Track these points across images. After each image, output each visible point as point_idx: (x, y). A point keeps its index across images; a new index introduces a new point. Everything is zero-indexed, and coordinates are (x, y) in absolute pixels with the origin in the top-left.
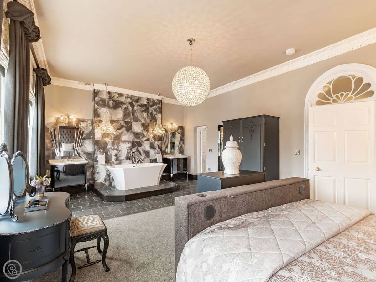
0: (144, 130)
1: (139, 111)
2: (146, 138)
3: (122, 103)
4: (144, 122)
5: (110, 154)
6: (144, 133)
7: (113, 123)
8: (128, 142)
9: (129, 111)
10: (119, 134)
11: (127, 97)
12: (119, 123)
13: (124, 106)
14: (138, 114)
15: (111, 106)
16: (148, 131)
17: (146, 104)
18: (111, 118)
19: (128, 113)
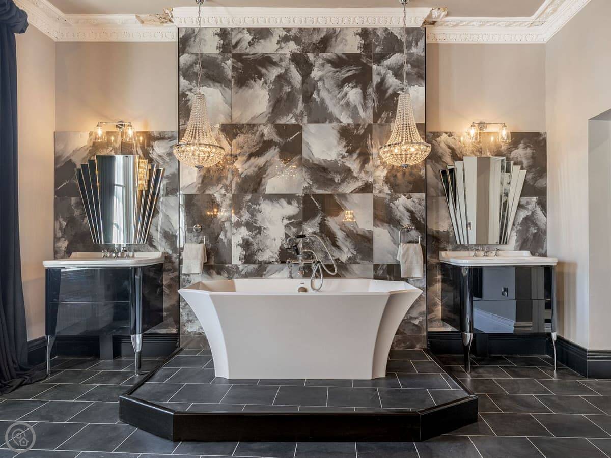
0: (351, 152)
1: (329, 83)
2: (359, 184)
3: (267, 61)
4: (350, 121)
5: (225, 241)
6: (348, 164)
7: (235, 136)
8: (289, 198)
9: (292, 87)
10: (256, 170)
11: (285, 39)
12: (254, 134)
13: (274, 73)
14: (326, 95)
15: (230, 77)
16: (365, 158)
17: (359, 52)
18: (231, 116)
19: (289, 94)
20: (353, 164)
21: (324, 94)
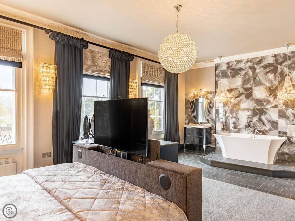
0: (270, 95)
1: (262, 74)
2: (273, 105)
3: (241, 69)
4: (270, 85)
5: (228, 122)
6: (269, 99)
7: (231, 92)
8: (248, 110)
9: (249, 76)
10: (237, 102)
11: (247, 62)
12: (237, 91)
13: (243, 72)
14: (261, 77)
15: (230, 75)
16: (275, 96)
17: (273, 62)
18: (230, 87)
19: (248, 78)
20: (271, 99)
21: (260, 77)
